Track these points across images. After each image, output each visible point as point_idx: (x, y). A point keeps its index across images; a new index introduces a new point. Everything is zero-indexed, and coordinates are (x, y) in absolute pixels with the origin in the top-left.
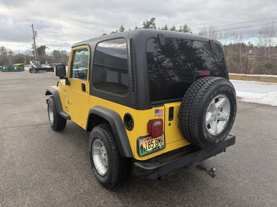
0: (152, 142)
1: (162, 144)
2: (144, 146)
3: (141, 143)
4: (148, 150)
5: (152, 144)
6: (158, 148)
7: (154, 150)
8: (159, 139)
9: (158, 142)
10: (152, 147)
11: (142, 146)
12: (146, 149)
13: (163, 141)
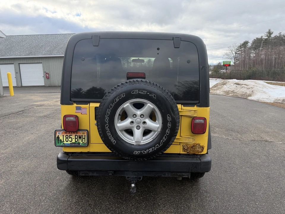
0: (71, 136)
1: (84, 142)
2: (61, 138)
3: (58, 134)
4: (65, 142)
5: (71, 138)
6: (78, 143)
7: (73, 144)
8: (79, 135)
9: (78, 138)
10: (70, 141)
11: (58, 137)
12: (62, 141)
13: (85, 138)
